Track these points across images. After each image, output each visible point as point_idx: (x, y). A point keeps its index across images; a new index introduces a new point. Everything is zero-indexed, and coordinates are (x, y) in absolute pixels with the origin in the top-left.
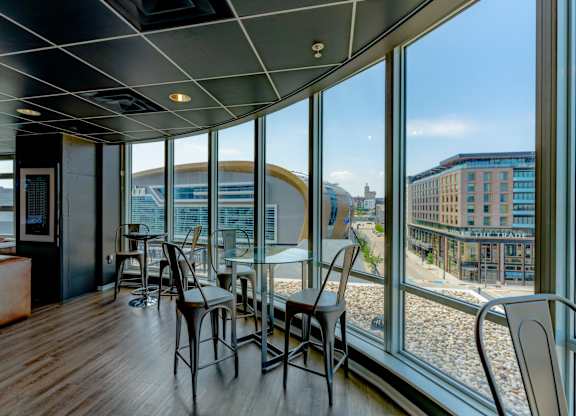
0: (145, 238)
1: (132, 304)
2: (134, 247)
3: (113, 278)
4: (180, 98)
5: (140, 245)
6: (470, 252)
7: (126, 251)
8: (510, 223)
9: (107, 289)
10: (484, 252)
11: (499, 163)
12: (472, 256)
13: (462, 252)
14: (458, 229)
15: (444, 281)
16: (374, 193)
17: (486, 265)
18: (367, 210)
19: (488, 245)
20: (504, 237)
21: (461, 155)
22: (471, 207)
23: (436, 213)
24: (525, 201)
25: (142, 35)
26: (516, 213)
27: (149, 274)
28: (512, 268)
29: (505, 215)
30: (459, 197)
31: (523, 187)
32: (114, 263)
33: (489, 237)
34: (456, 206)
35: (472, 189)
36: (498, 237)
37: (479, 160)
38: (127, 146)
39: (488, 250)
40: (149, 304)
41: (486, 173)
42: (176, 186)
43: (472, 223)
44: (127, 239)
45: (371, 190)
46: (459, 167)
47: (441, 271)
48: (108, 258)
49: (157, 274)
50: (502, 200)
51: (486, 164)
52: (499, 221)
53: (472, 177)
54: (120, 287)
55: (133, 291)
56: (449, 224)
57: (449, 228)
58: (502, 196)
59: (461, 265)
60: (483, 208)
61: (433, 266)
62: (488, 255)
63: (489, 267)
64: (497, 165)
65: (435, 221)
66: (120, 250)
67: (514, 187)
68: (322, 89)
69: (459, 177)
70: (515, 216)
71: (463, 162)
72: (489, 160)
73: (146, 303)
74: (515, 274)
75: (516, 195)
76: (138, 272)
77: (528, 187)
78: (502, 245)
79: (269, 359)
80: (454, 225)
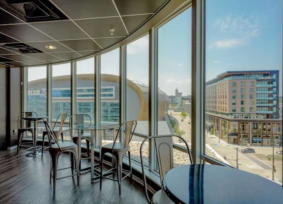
0: (35, 120)
1: (27, 156)
2: (29, 125)
3: (16, 143)
4: (51, 47)
5: (32, 124)
6: (233, 127)
7: (25, 127)
8: (255, 110)
9: (13, 149)
10: (241, 127)
11: (249, 77)
12: (235, 130)
13: (229, 127)
14: (227, 114)
15: (219, 144)
16: (181, 94)
17: (242, 135)
18: (177, 104)
19: (243, 123)
20: (252, 119)
21: (229, 72)
22: (234, 102)
23: (215, 105)
24: (263, 98)
25: (28, 23)
26: (258, 105)
27: (37, 140)
28: (256, 136)
29: (252, 106)
30: (228, 96)
31: (262, 90)
32: (17, 135)
33: (243, 119)
34: (226, 101)
35: (234, 91)
36: (249, 119)
37: (238, 75)
38: (25, 68)
39: (243, 126)
40: (37, 156)
41: (242, 82)
42: (53, 89)
43: (234, 110)
44: (25, 121)
45: (179, 92)
46: (228, 79)
47: (218, 138)
48: (14, 131)
49: (41, 140)
50: (251, 98)
51: (242, 77)
52: (249, 109)
53: (235, 84)
54: (20, 147)
55: (28, 149)
56: (222, 111)
57: (222, 113)
58: (251, 95)
59: (229, 135)
60: (240, 103)
61: (213, 136)
62: (243, 129)
63: (244, 136)
64: (248, 78)
65: (214, 110)
66: (21, 127)
67: (257, 90)
68: (126, 44)
69: (227, 84)
70: (258, 107)
71: (230, 76)
72: (244, 75)
73: (35, 155)
74: (258, 139)
75: (258, 95)
76: (31, 139)
77: (264, 90)
78: (251, 123)
79: (95, 177)
80: (225, 112)
